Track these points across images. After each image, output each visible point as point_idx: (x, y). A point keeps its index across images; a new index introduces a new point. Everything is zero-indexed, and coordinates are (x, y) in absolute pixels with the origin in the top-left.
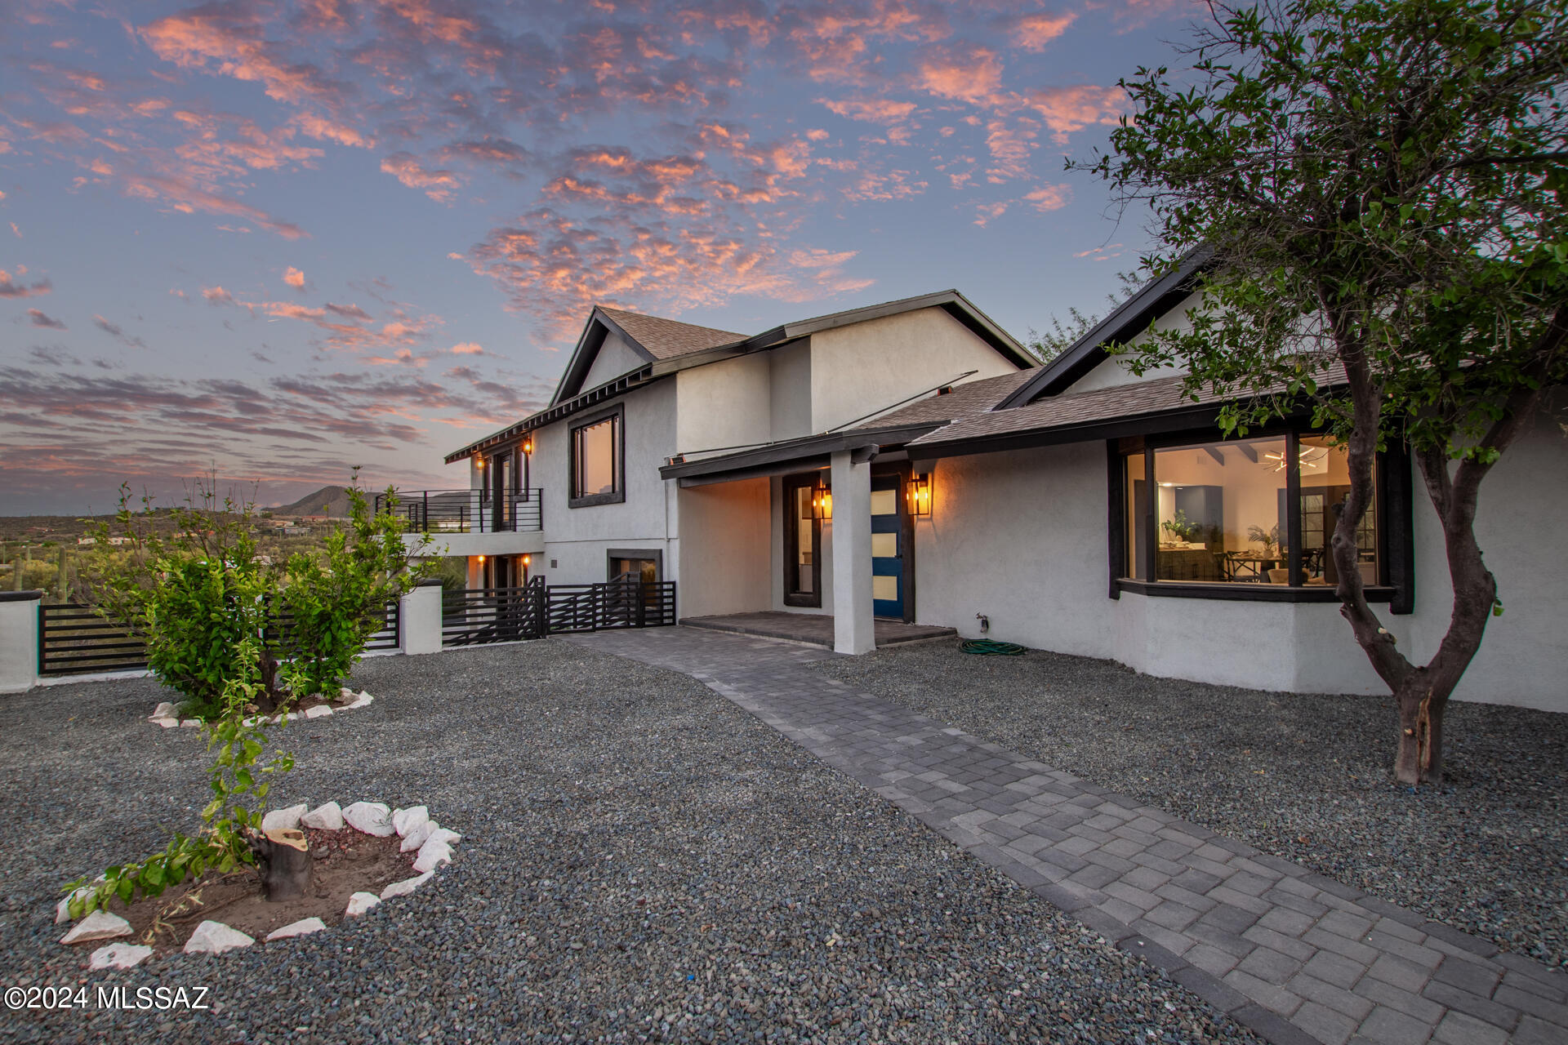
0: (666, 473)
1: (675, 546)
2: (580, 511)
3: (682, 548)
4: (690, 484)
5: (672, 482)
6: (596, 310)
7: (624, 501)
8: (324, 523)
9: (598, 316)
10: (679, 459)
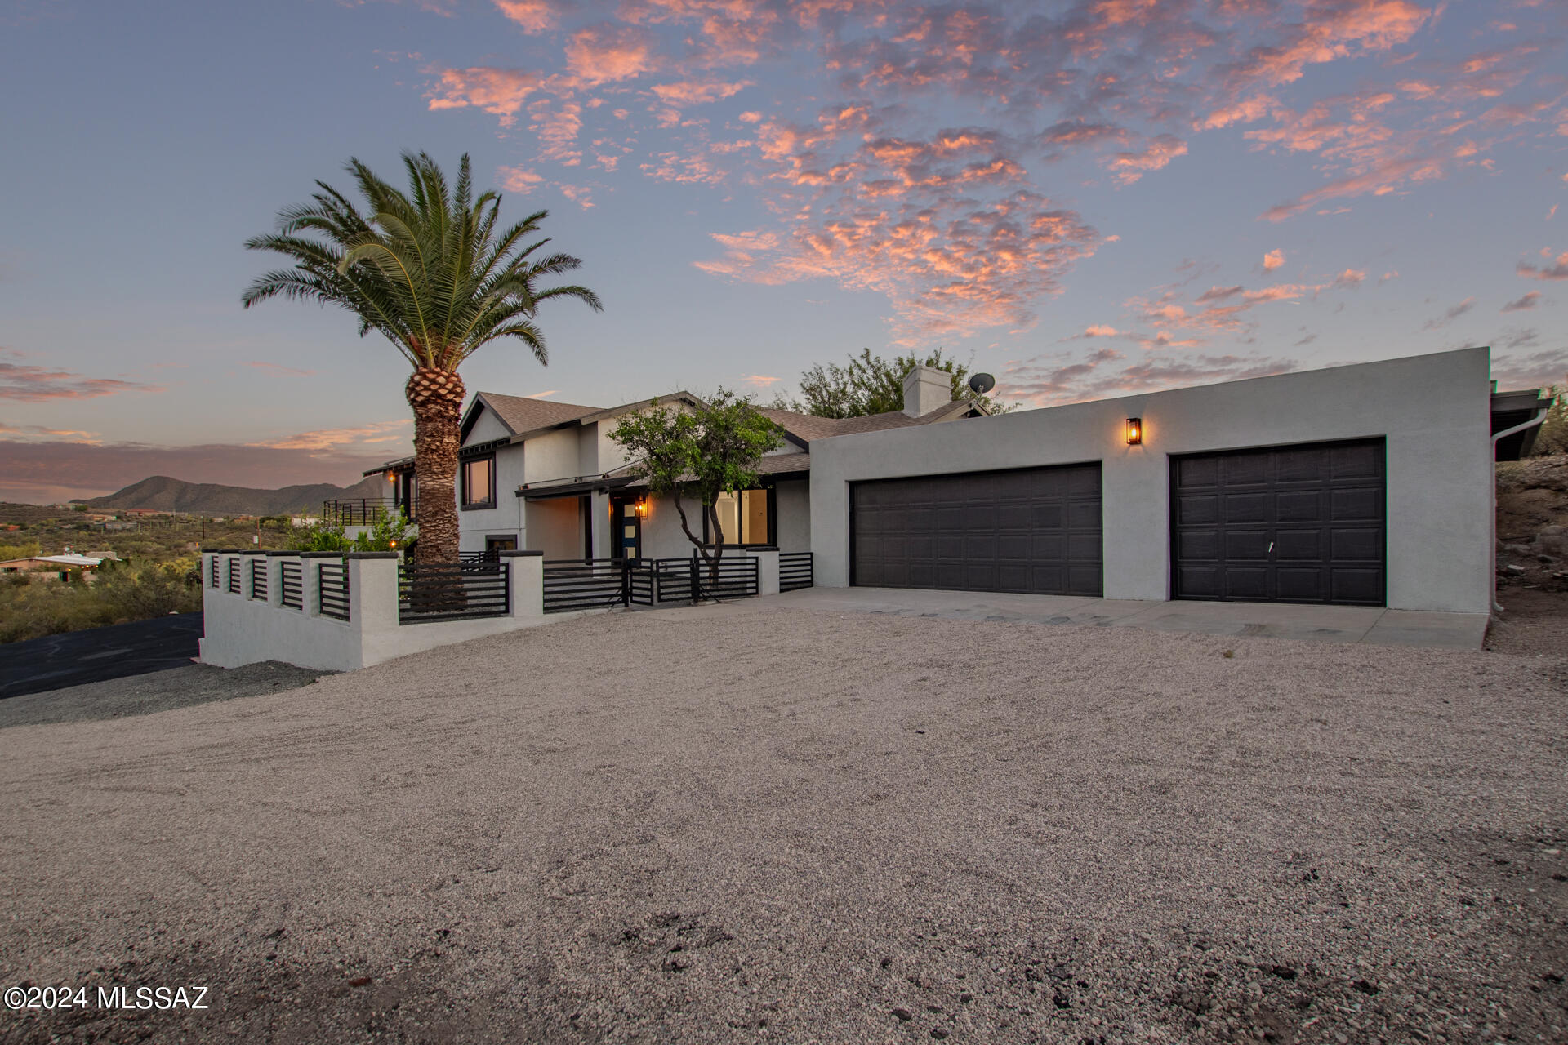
0: (518, 494)
1: (524, 532)
2: (468, 512)
3: (527, 534)
4: (532, 500)
5: (522, 499)
6: (478, 394)
7: (495, 507)
8: (154, 517)
9: (479, 398)
10: (526, 486)
